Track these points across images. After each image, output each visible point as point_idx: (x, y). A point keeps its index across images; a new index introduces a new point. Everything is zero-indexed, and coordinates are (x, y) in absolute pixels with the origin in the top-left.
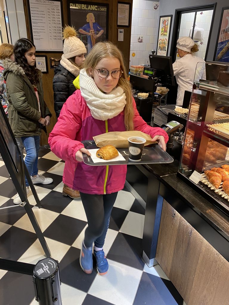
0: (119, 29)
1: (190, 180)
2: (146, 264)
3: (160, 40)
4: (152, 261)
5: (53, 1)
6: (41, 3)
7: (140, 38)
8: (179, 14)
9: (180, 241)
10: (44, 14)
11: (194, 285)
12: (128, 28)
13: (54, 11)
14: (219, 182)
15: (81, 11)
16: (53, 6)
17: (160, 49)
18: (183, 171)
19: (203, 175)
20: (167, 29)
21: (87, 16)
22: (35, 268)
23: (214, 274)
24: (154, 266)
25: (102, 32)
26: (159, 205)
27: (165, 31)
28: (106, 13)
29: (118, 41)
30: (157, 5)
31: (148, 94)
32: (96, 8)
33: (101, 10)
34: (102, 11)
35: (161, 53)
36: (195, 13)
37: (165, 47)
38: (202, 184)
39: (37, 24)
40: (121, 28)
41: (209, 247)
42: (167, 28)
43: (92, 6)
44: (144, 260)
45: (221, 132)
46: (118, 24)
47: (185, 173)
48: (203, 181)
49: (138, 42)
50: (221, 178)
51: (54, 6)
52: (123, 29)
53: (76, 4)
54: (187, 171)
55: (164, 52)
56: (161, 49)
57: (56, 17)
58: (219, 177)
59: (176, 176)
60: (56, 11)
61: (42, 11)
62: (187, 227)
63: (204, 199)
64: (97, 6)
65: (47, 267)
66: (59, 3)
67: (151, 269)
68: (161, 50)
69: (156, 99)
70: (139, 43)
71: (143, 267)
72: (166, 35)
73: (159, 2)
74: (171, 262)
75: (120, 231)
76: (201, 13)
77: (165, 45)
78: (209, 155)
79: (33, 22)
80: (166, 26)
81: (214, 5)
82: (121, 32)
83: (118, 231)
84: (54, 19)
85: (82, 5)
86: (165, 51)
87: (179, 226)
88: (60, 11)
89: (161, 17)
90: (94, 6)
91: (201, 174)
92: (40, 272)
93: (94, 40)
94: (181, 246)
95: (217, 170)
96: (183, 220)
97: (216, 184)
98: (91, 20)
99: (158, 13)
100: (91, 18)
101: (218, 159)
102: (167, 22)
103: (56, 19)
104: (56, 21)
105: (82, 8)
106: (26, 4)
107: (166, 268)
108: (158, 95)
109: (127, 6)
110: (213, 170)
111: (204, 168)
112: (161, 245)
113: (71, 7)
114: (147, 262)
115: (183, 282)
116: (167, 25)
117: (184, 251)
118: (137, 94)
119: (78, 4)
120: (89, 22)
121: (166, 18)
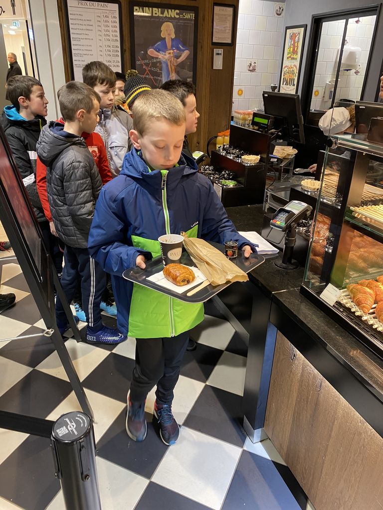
0: (214, 50)
1: (321, 298)
2: (248, 438)
3: (285, 67)
4: (257, 433)
5: (106, 4)
6: (87, 7)
7: (251, 64)
8: (317, 22)
9: (302, 400)
10: (91, 24)
11: (324, 472)
12: (230, 48)
13: (108, 19)
14: (370, 302)
15: (153, 19)
16: (106, 11)
17: (285, 83)
18: (311, 284)
19: (343, 292)
20: (297, 49)
21: (162, 28)
22: (55, 426)
23: (356, 455)
24: (261, 441)
25: (185, 54)
26: (270, 339)
27: (295, 52)
28: (193, 22)
29: (214, 68)
30: (282, 9)
31: (259, 157)
32: (177, 14)
33: (186, 17)
34: (186, 19)
35: (287, 89)
36: (344, 21)
37: (294, 79)
38: (342, 306)
39: (80, 40)
40: (219, 47)
41: (350, 409)
42: (297, 47)
43: (170, 10)
44: (245, 430)
45: (375, 220)
46: (214, 41)
47: (313, 287)
48: (344, 302)
49: (247, 71)
50: (374, 297)
51: (108, 11)
52: (222, 50)
53: (145, 8)
54: (317, 284)
55: (292, 87)
56: (287, 82)
57: (111, 29)
58: (370, 294)
59: (298, 293)
60: (110, 19)
61: (88, 20)
62: (315, 377)
63: (343, 330)
64: (178, 11)
65: (73, 426)
66: (115, 7)
67: (256, 446)
68: (287, 84)
69: (274, 166)
70: (250, 73)
71: (244, 442)
72: (296, 59)
73: (284, 2)
74: (288, 434)
75: (208, 383)
76: (357, 22)
77: (293, 77)
78: (356, 258)
79: (73, 38)
80: (296, 44)
81: (378, 7)
82: (218, 54)
83: (205, 382)
84: (107, 33)
85: (154, 9)
86: (294, 85)
87: (302, 375)
88: (117, 20)
89: (287, 28)
90: (173, 10)
91: (341, 291)
92: (61, 432)
93: (173, 68)
94: (305, 408)
95: (369, 283)
96: (308, 366)
97: (364, 307)
98: (169, 35)
99: (283, 22)
100: (168, 31)
101: (372, 267)
102: (298, 36)
103: (111, 33)
104: (111, 36)
105: (154, 15)
106: (61, 9)
107: (281, 445)
108: (276, 160)
109: (230, 10)
110: (362, 285)
111: (347, 281)
112: (272, 407)
113: (135, 13)
114: (250, 435)
115: (306, 468)
116: (298, 42)
117: (309, 417)
118: (241, 158)
119: (147, 8)
120: (165, 38)
121: (296, 30)
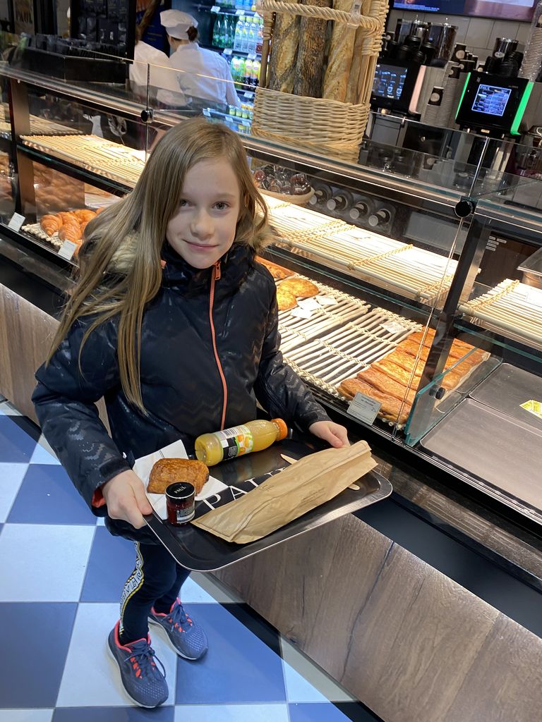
9: (11, 331)
37: (30, 13)
62: (12, 300)
77: (28, 10)
87: (5, 305)
94: (14, 337)
97: (48, 230)
117: (18, 343)
